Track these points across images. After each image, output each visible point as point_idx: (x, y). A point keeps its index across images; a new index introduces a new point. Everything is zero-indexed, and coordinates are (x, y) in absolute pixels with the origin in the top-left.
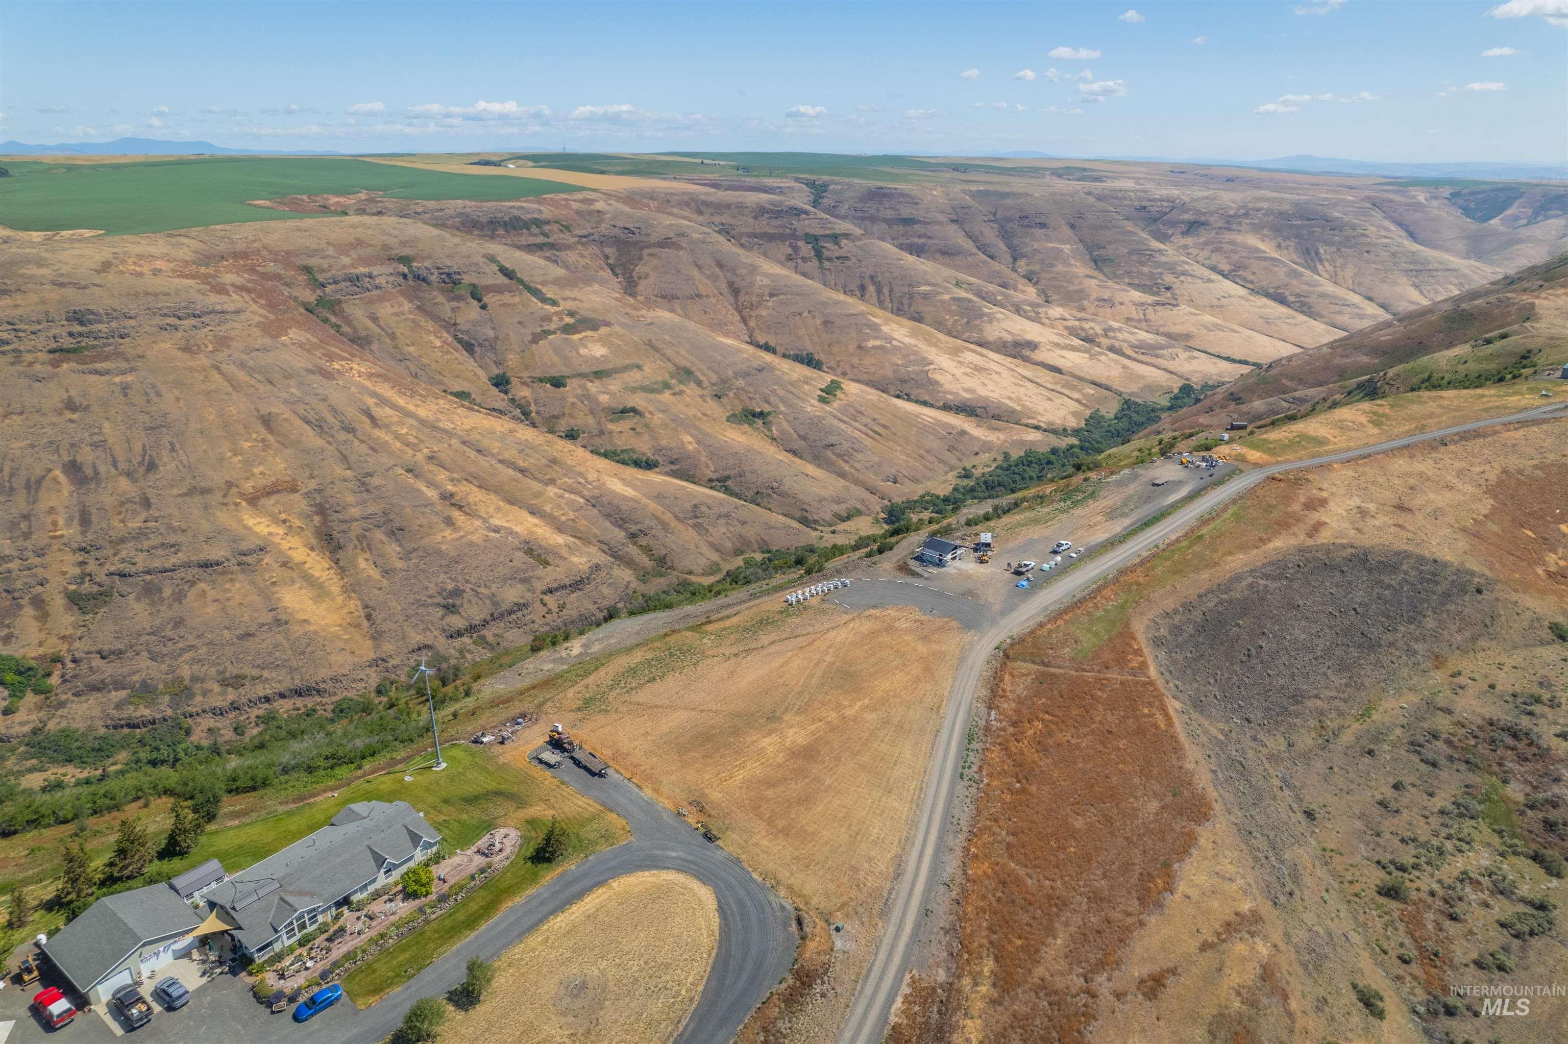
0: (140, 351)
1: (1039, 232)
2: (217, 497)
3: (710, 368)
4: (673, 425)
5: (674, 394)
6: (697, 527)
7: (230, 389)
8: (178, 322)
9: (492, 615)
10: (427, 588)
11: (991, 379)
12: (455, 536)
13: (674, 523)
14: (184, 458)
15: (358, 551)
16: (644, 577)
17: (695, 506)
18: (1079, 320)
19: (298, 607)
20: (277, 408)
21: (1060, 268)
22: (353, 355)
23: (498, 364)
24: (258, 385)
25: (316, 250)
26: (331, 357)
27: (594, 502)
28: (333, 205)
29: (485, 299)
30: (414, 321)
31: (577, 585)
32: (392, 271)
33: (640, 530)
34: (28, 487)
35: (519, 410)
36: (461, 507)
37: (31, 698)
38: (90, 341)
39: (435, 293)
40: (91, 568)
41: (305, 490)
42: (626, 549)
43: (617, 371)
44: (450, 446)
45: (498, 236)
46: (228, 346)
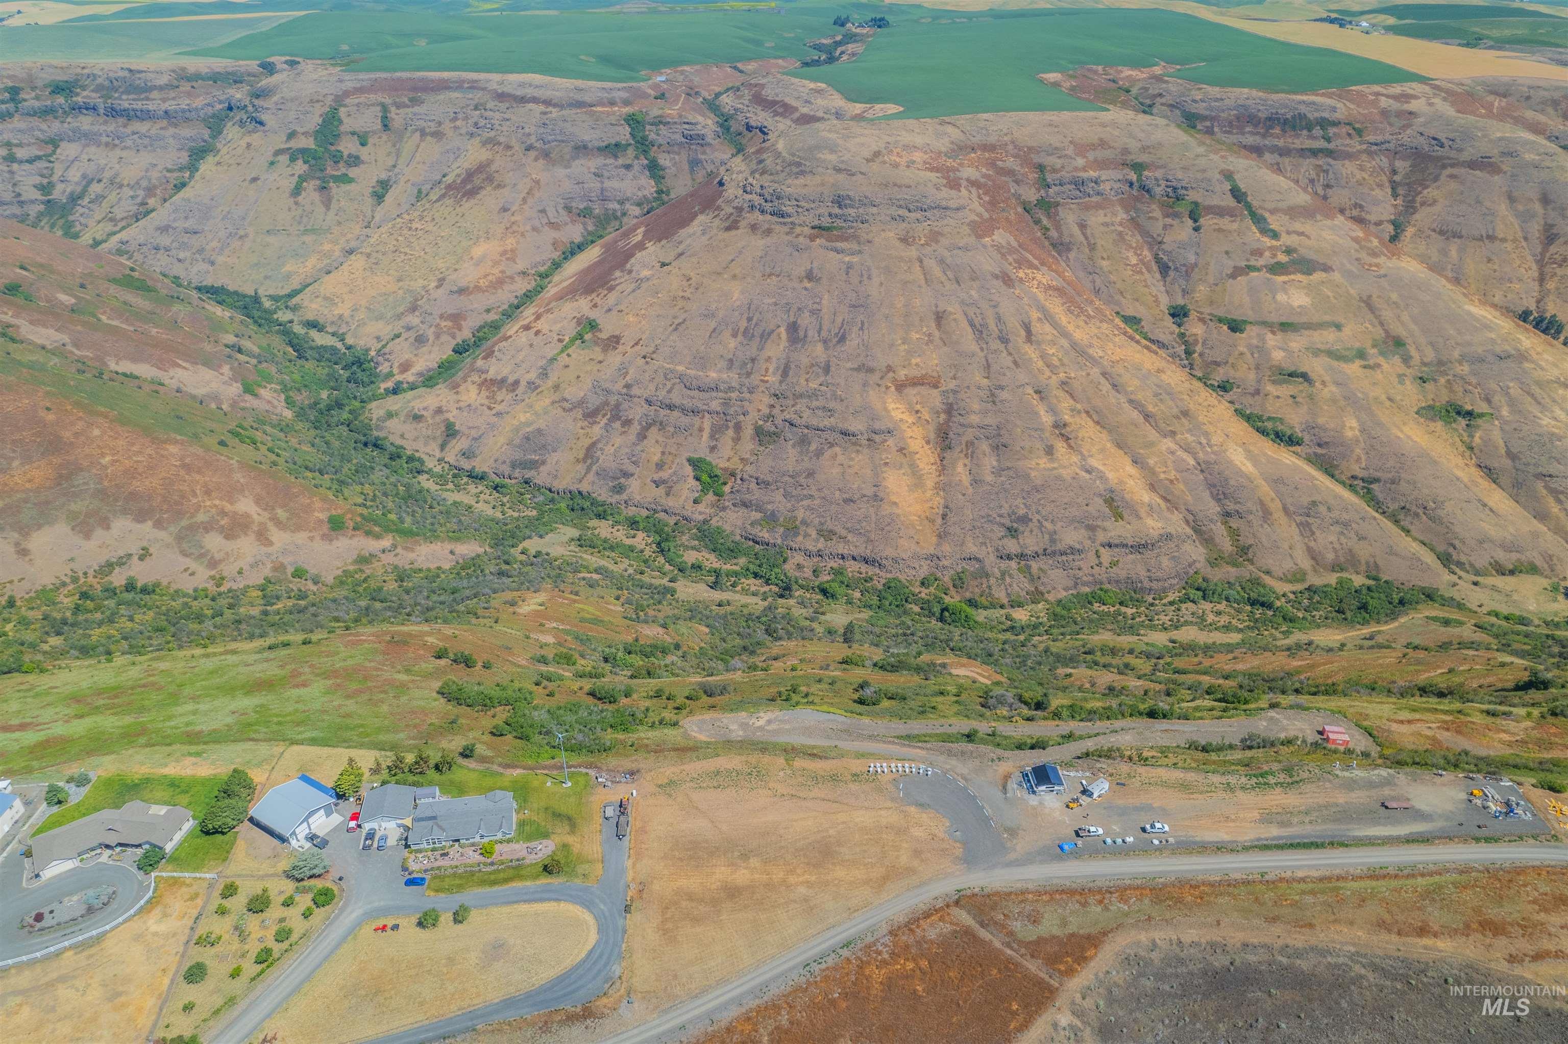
0: (870, 237)
2: (874, 378)
3: (1432, 344)
4: (1342, 403)
5: (1365, 367)
6: (1304, 527)
7: (923, 283)
8: (907, 214)
9: (1045, 550)
10: (1001, 507)
12: (1049, 466)
13: (1278, 515)
14: (866, 338)
15: (962, 455)
16: (1213, 563)
17: (1314, 503)
19: (895, 489)
20: (953, 308)
22: (1044, 263)
23: (1185, 292)
24: (946, 283)
25: (1056, 148)
26: (1021, 263)
27: (1204, 467)
28: (1123, 79)
29: (1202, 221)
30: (1120, 234)
31: (1140, 548)
32: (1121, 177)
33: (1237, 512)
34: (762, 336)
35: (1183, 347)
36: (1068, 439)
37: (710, 497)
38: (839, 223)
39: (1154, 206)
40: (776, 411)
41: (944, 389)
42: (1213, 526)
43: (1309, 326)
44: (1088, 374)
45: (1272, 135)
46: (937, 242)
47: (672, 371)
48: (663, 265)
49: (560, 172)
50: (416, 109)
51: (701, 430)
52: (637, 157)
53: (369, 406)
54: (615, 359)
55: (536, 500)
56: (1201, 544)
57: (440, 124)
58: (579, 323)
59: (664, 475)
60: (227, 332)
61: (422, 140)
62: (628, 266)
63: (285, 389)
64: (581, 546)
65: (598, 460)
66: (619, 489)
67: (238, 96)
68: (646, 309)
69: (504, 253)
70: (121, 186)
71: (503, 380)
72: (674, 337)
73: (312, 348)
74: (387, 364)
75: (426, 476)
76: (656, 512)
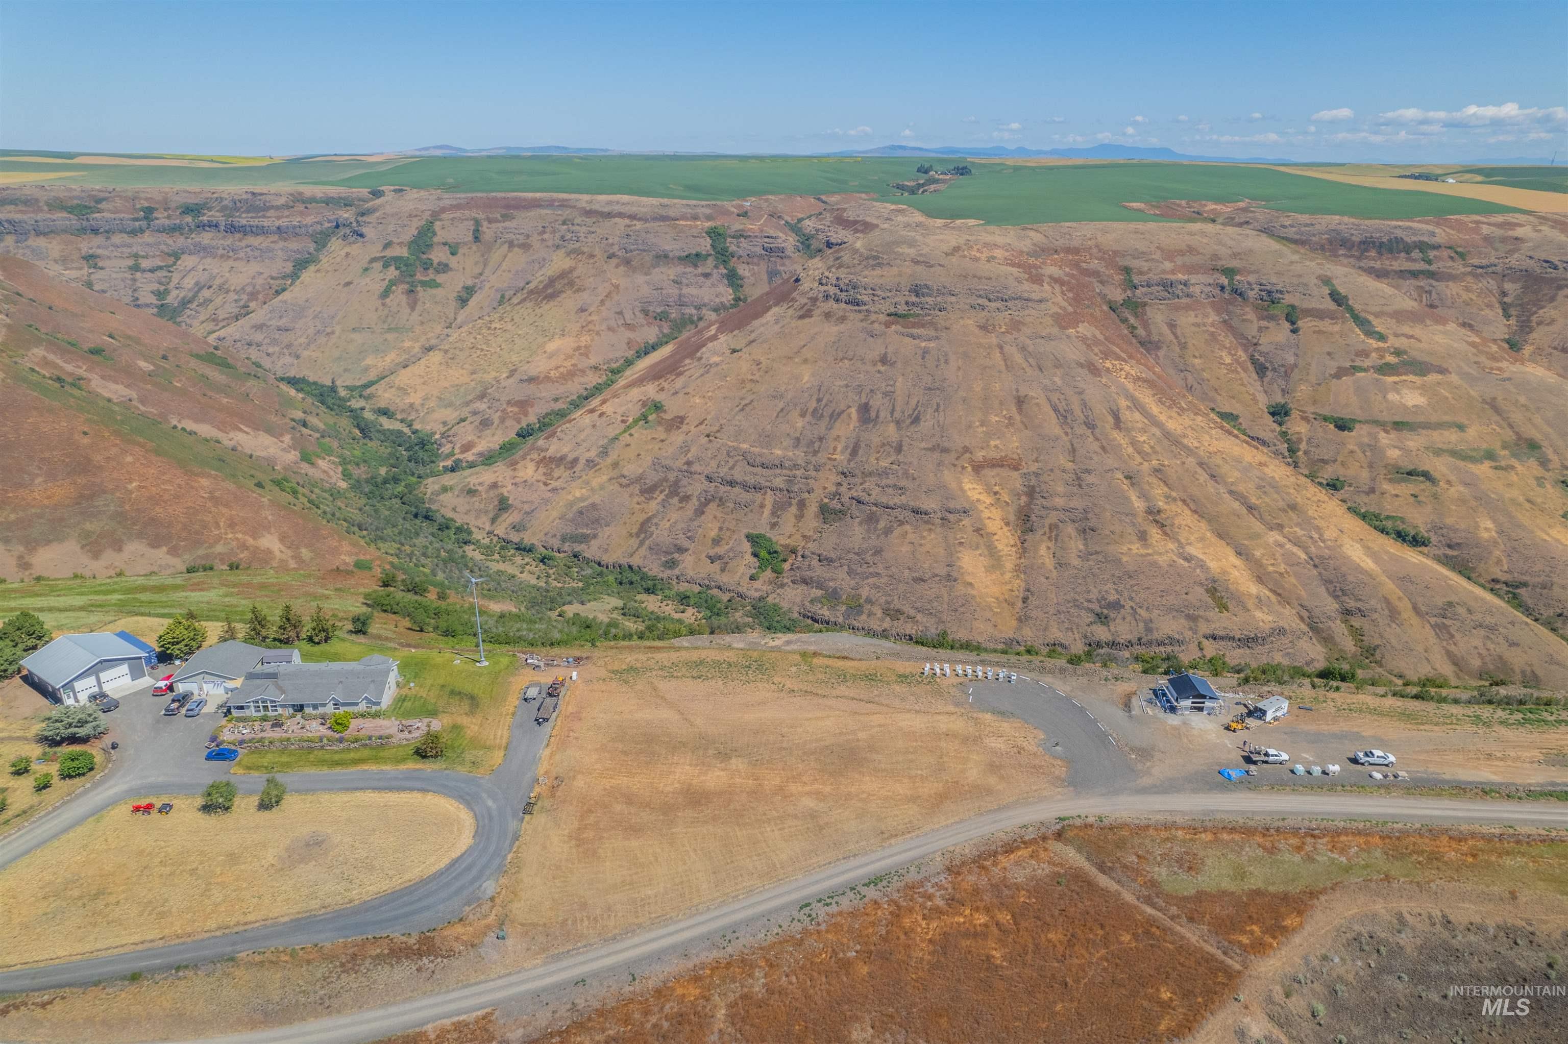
0: (948, 324)
2: (949, 458)
4: (1474, 503)
5: (1496, 468)
6: (1441, 629)
7: (1003, 368)
8: (987, 303)
9: (1139, 639)
10: (1089, 592)
12: (1142, 551)
13: (1407, 613)
14: (941, 419)
15: (1045, 538)
17: (1450, 604)
19: (971, 570)
20: (1035, 393)
22: (1131, 357)
23: (1285, 392)
24: (1028, 369)
25: (1143, 253)
26: (1106, 355)
27: (1317, 562)
28: (1206, 212)
29: (1300, 323)
30: (1212, 334)
31: (1248, 641)
32: (1211, 281)
33: (1359, 609)
34: (831, 416)
35: (1286, 445)
36: (1163, 526)
37: (768, 574)
38: (917, 310)
39: (1247, 309)
40: (843, 489)
41: (1025, 471)
42: (1330, 623)
43: (1427, 426)
44: (1183, 463)
45: (1367, 258)
46: (1019, 330)
47: (735, 449)
48: (734, 351)
49: (640, 279)
50: (507, 224)
51: (762, 506)
52: (716, 267)
53: (425, 482)
54: (678, 438)
55: (583, 573)
56: (1319, 642)
57: (528, 236)
58: (644, 404)
59: (720, 550)
60: (296, 408)
61: (509, 251)
62: (699, 355)
63: (344, 462)
64: (624, 614)
65: (652, 534)
66: (671, 564)
67: (346, 215)
68: (713, 391)
69: (578, 348)
70: (228, 291)
71: (562, 459)
72: (740, 417)
73: (379, 431)
74: (450, 446)
75: (472, 547)
76: (708, 587)
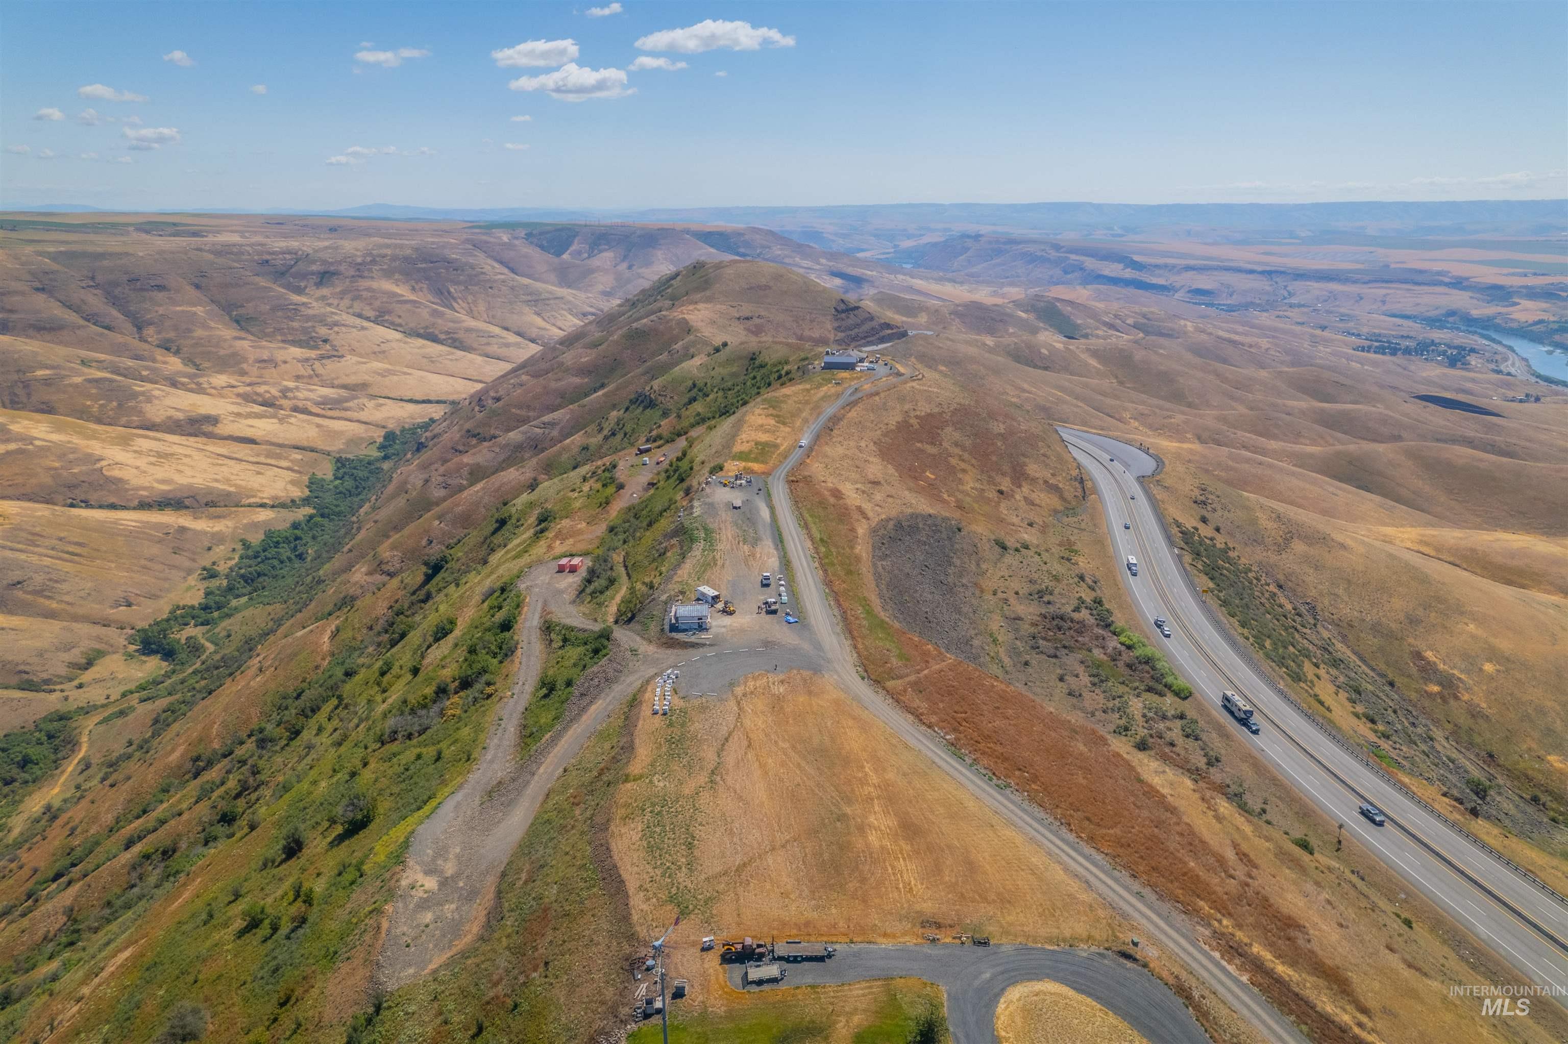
1: (160, 296)
11: (184, 464)
18: (249, 385)
21: (199, 333)
